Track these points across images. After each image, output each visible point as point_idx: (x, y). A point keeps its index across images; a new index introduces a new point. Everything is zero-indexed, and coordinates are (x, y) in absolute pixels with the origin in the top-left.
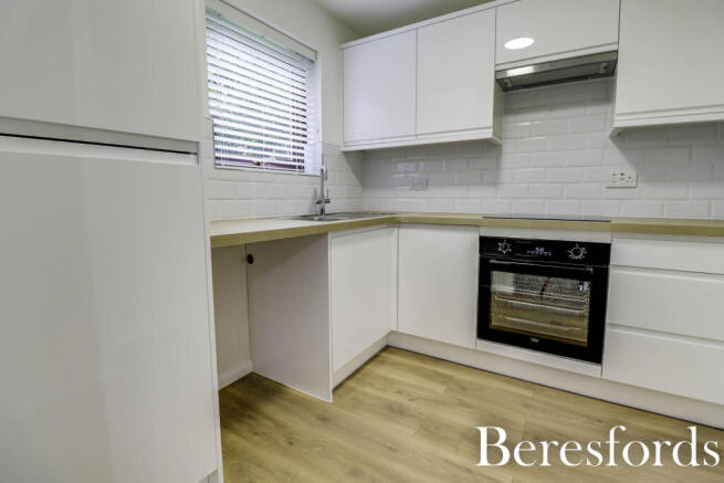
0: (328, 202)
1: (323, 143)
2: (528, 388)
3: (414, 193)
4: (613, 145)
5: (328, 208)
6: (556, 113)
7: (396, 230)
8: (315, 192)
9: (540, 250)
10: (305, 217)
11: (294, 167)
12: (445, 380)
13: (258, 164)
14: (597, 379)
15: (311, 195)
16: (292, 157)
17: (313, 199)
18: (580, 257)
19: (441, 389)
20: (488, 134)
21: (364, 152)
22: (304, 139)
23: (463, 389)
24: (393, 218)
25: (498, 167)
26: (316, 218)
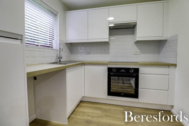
0: (62, 58)
1: (60, 40)
2: (121, 107)
3: (87, 56)
4: (135, 45)
5: (62, 60)
6: (122, 36)
7: (84, 66)
8: (57, 55)
9: (123, 70)
10: (54, 63)
11: (50, 47)
12: (100, 109)
13: (37, 45)
14: (137, 102)
15: (56, 56)
16: (49, 44)
17: (57, 57)
18: (132, 72)
19: (100, 112)
20: (107, 40)
21: (71, 43)
22: (53, 38)
23: (106, 111)
24: (83, 63)
25: (109, 49)
26: (58, 63)
